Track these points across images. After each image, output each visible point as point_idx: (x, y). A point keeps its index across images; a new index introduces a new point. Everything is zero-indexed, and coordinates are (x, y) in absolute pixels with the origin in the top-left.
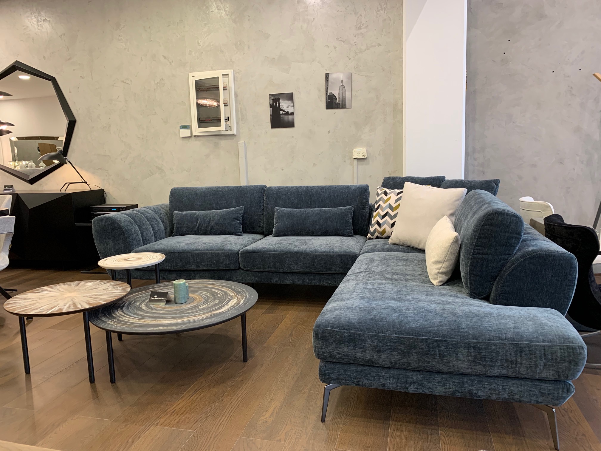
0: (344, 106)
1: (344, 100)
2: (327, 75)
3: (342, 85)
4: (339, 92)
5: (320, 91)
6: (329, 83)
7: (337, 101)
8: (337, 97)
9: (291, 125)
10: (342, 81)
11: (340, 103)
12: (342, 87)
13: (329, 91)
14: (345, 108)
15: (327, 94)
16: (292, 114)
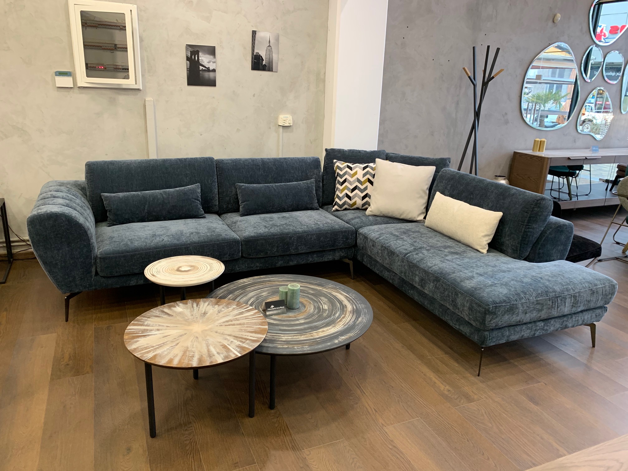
0: (271, 69)
1: (270, 62)
2: (254, 33)
3: (269, 46)
4: (266, 53)
5: (245, 48)
6: (256, 42)
7: (264, 63)
8: (264, 59)
9: (213, 83)
10: (269, 41)
11: (267, 65)
12: (269, 48)
13: (256, 51)
14: (272, 71)
15: (253, 54)
16: (214, 71)
